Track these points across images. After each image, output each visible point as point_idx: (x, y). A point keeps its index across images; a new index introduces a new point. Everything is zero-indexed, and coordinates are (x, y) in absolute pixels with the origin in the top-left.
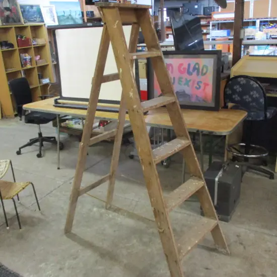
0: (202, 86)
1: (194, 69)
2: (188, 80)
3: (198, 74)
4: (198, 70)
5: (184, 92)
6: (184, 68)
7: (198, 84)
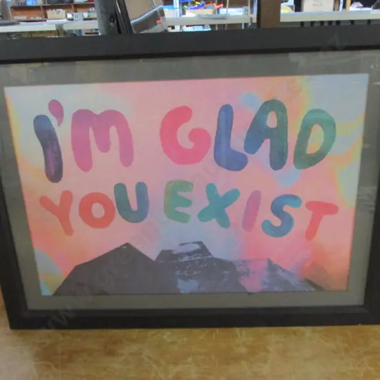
0: (300, 217)
1: (257, 133)
2: (221, 193)
3: (278, 161)
4: (279, 136)
5: (203, 250)
6: (197, 135)
7: (277, 209)
